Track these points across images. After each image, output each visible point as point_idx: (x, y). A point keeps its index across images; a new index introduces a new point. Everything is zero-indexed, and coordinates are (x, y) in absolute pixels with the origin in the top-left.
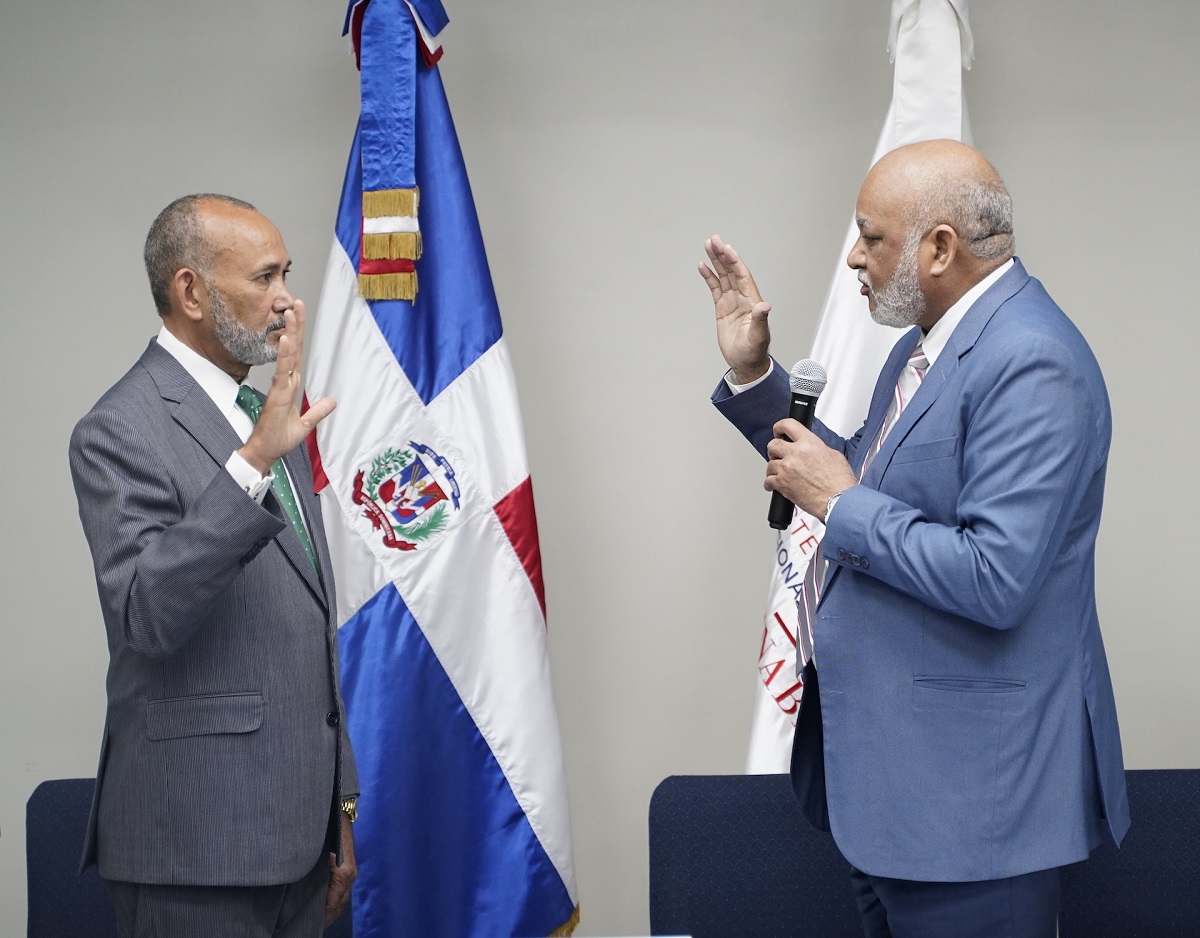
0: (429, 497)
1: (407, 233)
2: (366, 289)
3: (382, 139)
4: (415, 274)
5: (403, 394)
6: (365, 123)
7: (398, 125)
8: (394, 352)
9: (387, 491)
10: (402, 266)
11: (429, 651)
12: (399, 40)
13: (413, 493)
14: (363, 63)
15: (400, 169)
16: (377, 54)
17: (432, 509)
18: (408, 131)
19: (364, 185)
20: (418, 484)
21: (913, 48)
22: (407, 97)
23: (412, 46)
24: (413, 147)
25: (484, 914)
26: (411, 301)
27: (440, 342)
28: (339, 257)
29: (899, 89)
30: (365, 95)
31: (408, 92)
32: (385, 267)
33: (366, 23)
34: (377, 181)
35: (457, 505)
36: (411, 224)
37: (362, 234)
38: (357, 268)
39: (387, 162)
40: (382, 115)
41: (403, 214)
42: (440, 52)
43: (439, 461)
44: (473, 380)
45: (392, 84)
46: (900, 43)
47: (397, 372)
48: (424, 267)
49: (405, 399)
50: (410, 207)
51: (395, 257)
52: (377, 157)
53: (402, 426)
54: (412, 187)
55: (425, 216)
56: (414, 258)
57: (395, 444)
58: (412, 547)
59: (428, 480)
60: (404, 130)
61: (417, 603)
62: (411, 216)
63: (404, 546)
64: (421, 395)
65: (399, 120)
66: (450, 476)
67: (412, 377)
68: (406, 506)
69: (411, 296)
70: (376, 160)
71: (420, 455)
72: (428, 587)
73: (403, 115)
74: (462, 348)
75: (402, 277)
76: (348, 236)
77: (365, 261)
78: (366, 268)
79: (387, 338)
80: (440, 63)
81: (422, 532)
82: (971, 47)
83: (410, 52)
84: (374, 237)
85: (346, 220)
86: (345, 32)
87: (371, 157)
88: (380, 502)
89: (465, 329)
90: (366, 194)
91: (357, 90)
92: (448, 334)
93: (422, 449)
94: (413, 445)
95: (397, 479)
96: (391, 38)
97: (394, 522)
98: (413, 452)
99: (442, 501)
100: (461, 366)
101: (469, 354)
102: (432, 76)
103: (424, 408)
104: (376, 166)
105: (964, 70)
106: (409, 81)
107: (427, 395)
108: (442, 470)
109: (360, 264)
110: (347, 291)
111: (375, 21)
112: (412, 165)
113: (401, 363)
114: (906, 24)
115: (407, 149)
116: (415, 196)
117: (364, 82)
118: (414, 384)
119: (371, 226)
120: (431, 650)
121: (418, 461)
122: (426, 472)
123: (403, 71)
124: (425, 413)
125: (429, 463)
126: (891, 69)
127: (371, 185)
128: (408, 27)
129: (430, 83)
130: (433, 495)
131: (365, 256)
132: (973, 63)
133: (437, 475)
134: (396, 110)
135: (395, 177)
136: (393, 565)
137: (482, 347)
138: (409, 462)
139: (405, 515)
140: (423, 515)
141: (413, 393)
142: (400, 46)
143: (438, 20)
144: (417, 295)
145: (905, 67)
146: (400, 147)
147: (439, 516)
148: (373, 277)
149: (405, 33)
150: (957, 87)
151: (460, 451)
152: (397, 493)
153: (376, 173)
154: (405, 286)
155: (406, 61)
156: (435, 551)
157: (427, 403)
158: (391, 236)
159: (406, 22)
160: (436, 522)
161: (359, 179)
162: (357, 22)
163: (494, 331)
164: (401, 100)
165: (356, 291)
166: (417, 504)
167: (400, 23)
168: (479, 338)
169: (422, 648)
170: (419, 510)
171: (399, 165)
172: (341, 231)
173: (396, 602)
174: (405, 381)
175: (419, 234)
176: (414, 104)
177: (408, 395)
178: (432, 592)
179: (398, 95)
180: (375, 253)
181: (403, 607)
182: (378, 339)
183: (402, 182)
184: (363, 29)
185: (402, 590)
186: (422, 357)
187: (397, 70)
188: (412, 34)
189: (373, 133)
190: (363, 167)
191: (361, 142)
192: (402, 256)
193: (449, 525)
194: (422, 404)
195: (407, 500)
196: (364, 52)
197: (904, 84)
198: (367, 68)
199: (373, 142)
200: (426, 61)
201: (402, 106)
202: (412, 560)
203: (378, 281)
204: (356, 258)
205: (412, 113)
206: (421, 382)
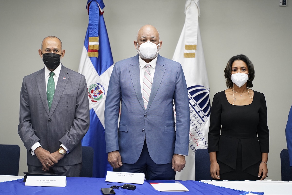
0: (100, 93)
1: (97, 45)
2: (89, 55)
3: (92, 28)
4: (98, 52)
5: (95, 74)
6: (90, 25)
7: (95, 25)
8: (94, 66)
9: (92, 91)
10: (96, 51)
11: (99, 121)
12: (96, 10)
13: (97, 92)
14: (89, 14)
15: (95, 33)
16: (92, 12)
17: (100, 95)
18: (97, 26)
19: (89, 36)
20: (98, 90)
21: (189, 12)
22: (97, 20)
23: (98, 11)
24: (98, 29)
25: (108, 169)
26: (97, 57)
27: (102, 65)
28: (85, 49)
29: (186, 20)
30: (90, 20)
31: (97, 19)
32: (93, 51)
33: (90, 7)
34: (91, 35)
35: (105, 94)
36: (98, 43)
37: (88, 45)
38: (88, 51)
39: (93, 32)
40: (93, 23)
41: (96, 41)
42: (103, 12)
43: (102, 86)
44: (108, 72)
45: (95, 18)
46: (187, 11)
47: (94, 70)
48: (100, 51)
49: (96, 75)
50: (97, 40)
51: (94, 49)
52: (91, 31)
53: (95, 80)
54: (98, 36)
55: (100, 42)
56: (98, 49)
57: (94, 83)
58: (96, 102)
59: (100, 90)
60: (96, 26)
61: (97, 112)
62: (97, 42)
63: (95, 102)
64: (99, 74)
65: (96, 24)
66: (104, 89)
67: (97, 71)
68: (96, 94)
69: (97, 56)
70: (91, 32)
71: (99, 85)
72: (99, 109)
73: (96, 23)
74: (106, 66)
75: (96, 53)
76: (86, 45)
77: (89, 50)
78: (89, 51)
79: (93, 64)
80: (103, 14)
81: (98, 99)
82: (200, 12)
83: (98, 12)
84: (91, 46)
85: (86, 42)
86: (86, 8)
87: (90, 31)
88: (91, 93)
89: (107, 62)
90: (89, 38)
91: (88, 19)
92: (104, 63)
93: (99, 84)
94: (97, 83)
95: (94, 89)
96: (94, 9)
97: (93, 97)
98: (97, 85)
99: (102, 94)
100: (106, 69)
101: (107, 67)
102: (102, 16)
103: (99, 77)
104: (91, 33)
105: (198, 16)
106: (97, 17)
107: (100, 74)
108: (102, 88)
109: (88, 50)
110: (86, 55)
111: (92, 6)
112: (98, 32)
113: (95, 68)
114: (188, 8)
115: (97, 30)
116: (98, 38)
117: (90, 17)
118: (97, 72)
119: (90, 43)
120: (99, 120)
121: (98, 86)
122: (99, 88)
123: (97, 15)
124: (99, 78)
125: (100, 87)
126: (185, 16)
127: (90, 36)
128: (98, 7)
129: (101, 18)
130: (100, 92)
131: (89, 49)
132: (200, 15)
133: (101, 89)
134: (95, 23)
135: (95, 35)
136: (93, 105)
137: (110, 66)
138: (96, 86)
139: (95, 96)
140: (99, 96)
141: (97, 74)
142: (96, 11)
143: (103, 6)
144: (98, 56)
145: (187, 16)
146: (96, 29)
147: (101, 96)
148: (91, 53)
149: (97, 9)
150: (197, 20)
151: (105, 84)
152: (94, 92)
153: (91, 34)
154: (96, 54)
155: (97, 14)
156: (101, 103)
157: (100, 76)
158: (94, 45)
159: (97, 7)
160: (101, 97)
161: (88, 35)
162: (88, 6)
163: (112, 63)
164: (96, 21)
165: (87, 55)
166: (98, 94)
167: (96, 7)
168: (109, 64)
169: (98, 120)
170: (98, 95)
171: (95, 32)
172: (85, 44)
173: (93, 112)
174: (96, 72)
175: (99, 45)
176: (98, 21)
177: (96, 74)
178: (100, 110)
179: (96, 20)
180: (91, 48)
181: (95, 113)
182: (91, 64)
183: (96, 36)
184: (90, 8)
185: (94, 109)
186: (99, 67)
187: (95, 15)
188: (98, 9)
189: (91, 27)
190: (89, 33)
191: (89, 28)
192: (96, 49)
193: (103, 98)
194: (99, 76)
195: (96, 93)
196: (90, 12)
197: (187, 19)
198: (90, 15)
199: (91, 28)
200: (101, 14)
201: (96, 22)
202: (96, 104)
203: (91, 54)
204: (88, 49)
205: (98, 23)
206: (99, 72)
